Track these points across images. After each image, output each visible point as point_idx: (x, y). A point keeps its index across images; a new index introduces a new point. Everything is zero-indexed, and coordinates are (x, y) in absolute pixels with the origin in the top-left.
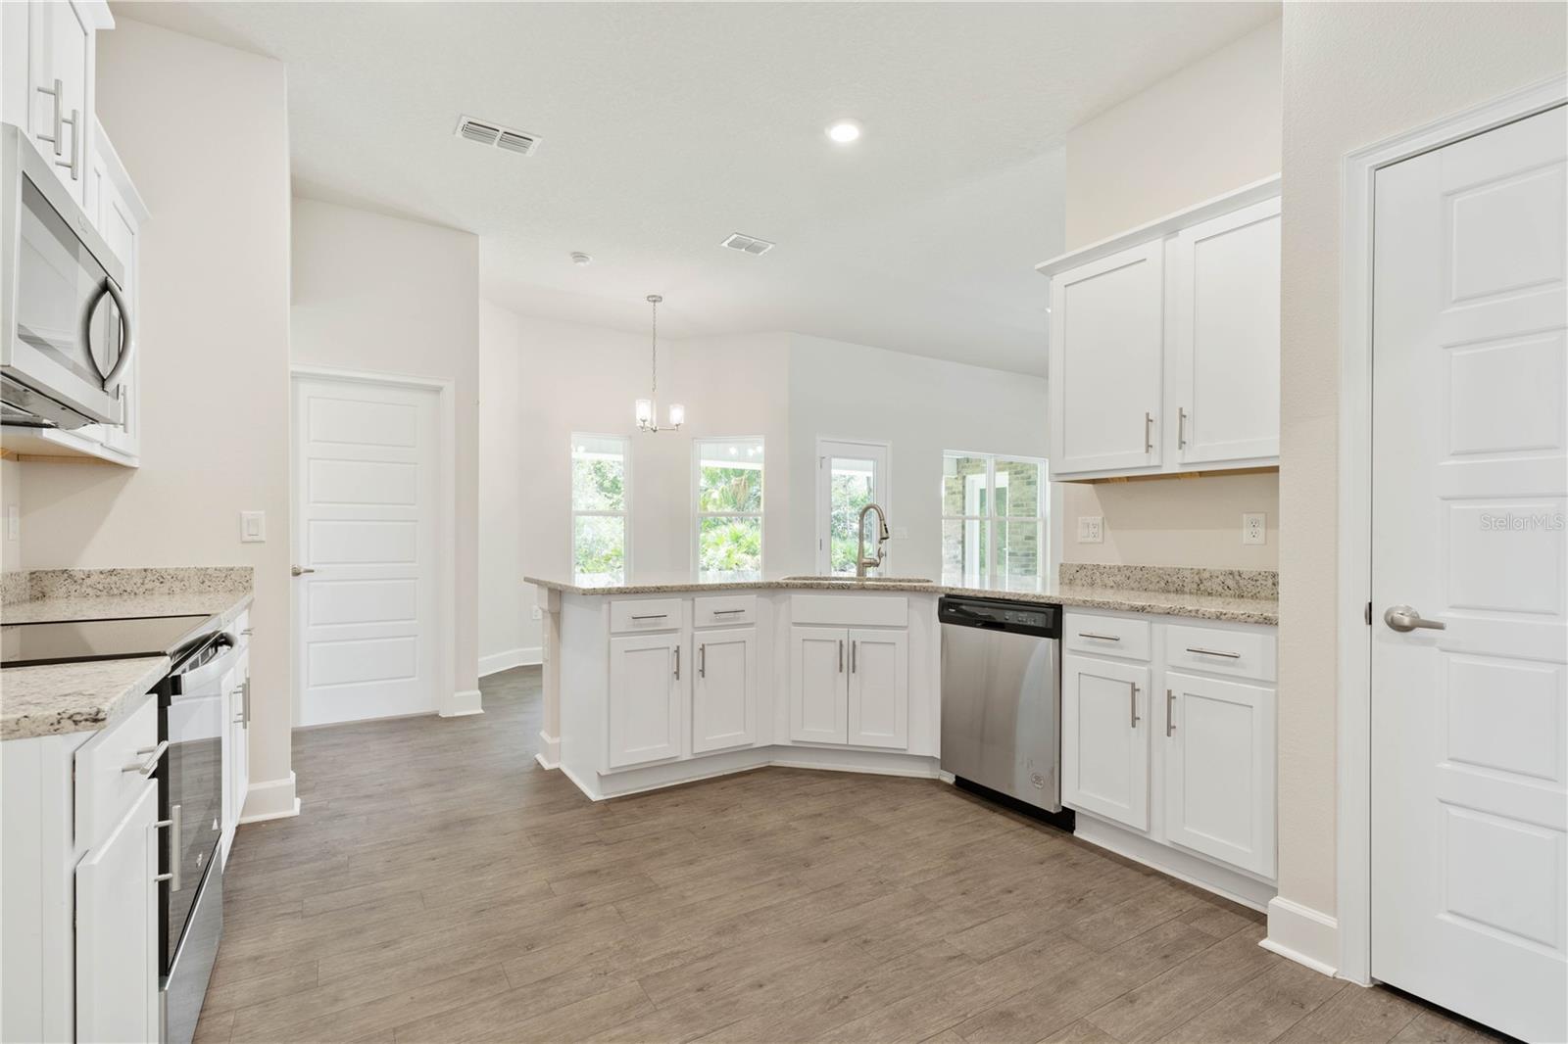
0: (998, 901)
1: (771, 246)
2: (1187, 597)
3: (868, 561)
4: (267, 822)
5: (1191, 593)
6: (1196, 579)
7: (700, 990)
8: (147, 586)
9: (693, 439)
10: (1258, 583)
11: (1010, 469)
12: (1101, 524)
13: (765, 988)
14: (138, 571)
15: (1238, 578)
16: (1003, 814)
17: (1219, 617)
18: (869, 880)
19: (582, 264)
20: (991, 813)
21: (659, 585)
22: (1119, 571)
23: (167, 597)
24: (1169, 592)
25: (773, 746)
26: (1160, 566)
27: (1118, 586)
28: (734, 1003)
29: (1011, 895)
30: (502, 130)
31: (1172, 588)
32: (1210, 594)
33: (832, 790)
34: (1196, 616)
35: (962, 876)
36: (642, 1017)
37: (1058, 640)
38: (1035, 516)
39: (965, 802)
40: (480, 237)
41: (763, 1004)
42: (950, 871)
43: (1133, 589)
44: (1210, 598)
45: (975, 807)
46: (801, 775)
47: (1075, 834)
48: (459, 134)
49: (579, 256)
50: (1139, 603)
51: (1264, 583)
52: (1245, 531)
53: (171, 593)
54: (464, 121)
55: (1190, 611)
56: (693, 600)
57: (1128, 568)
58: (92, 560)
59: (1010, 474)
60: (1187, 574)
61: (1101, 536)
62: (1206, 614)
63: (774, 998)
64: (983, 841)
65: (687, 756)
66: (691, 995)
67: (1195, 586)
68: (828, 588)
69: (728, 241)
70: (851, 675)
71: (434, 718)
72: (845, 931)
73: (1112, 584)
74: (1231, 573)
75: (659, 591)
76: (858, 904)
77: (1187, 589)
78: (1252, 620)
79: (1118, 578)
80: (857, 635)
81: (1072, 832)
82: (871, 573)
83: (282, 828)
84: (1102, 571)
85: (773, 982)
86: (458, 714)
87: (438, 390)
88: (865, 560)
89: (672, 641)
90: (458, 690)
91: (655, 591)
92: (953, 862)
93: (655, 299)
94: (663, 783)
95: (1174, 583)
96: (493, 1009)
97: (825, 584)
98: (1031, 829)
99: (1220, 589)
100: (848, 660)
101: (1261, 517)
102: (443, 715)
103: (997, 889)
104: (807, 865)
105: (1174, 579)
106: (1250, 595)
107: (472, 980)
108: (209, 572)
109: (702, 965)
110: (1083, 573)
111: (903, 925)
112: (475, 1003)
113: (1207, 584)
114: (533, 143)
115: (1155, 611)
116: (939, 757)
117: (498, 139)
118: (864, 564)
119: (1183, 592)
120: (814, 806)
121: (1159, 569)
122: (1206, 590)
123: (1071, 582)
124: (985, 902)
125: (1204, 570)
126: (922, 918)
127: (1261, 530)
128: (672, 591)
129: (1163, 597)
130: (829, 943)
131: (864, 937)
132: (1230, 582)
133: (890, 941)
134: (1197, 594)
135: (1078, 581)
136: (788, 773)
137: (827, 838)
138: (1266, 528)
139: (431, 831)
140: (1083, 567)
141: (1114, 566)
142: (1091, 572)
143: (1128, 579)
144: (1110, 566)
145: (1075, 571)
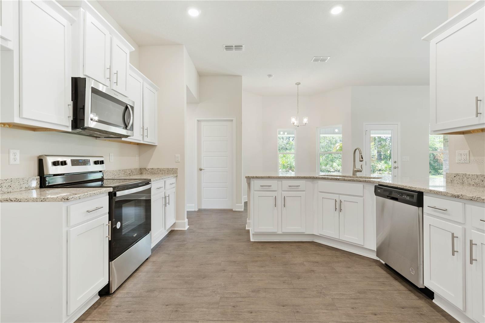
0: (367, 317)
1: (329, 58)
3: (357, 170)
4: (179, 230)
7: (234, 307)
8: (158, 172)
9: (317, 128)
12: (468, 154)
13: (252, 314)
14: (157, 169)
16: (400, 282)
18: (317, 291)
19: (271, 78)
20: (394, 280)
21: (269, 176)
22: (477, 177)
23: (161, 175)
25: (313, 234)
28: (239, 315)
29: (376, 316)
30: (234, 46)
33: (329, 255)
35: (358, 301)
36: (213, 308)
37: (421, 208)
39: (385, 272)
40: (243, 77)
41: (247, 319)
42: (354, 297)
45: (388, 275)
46: (322, 247)
47: (434, 301)
48: (225, 50)
49: (270, 76)
53: (162, 174)
54: (224, 46)
56: (282, 181)
57: (482, 176)
58: (149, 166)
61: (468, 160)
63: (252, 318)
64: (380, 290)
65: (280, 232)
66: (230, 307)
68: (331, 179)
69: (313, 60)
70: (340, 212)
71: (231, 210)
72: (293, 305)
75: (269, 178)
76: (306, 298)
80: (343, 198)
81: (432, 300)
82: (358, 174)
83: (182, 232)
84: (468, 177)
85: (256, 313)
86: (237, 210)
87: (232, 121)
88: (355, 169)
89: (274, 194)
90: (237, 203)
91: (268, 178)
92: (358, 294)
93: (298, 84)
94: (274, 240)
96: (184, 291)
97: (330, 178)
98: (410, 292)
100: (339, 207)
102: (233, 210)
103: (371, 311)
104: (299, 278)
107: (186, 282)
108: (169, 169)
109: (240, 299)
111: (317, 311)
112: (182, 288)
114: (243, 47)
115: (464, 198)
116: (376, 250)
117: (234, 48)
118: (355, 171)
120: (318, 259)
123: (452, 181)
124: (360, 315)
126: (326, 311)
128: (273, 178)
130: (285, 307)
131: (298, 310)
133: (306, 315)
135: (455, 182)
136: (317, 245)
137: (313, 271)
139: (207, 240)
140: (457, 175)
141: (475, 175)
142: (461, 177)
143: (482, 181)
144: (472, 174)
145: (453, 176)
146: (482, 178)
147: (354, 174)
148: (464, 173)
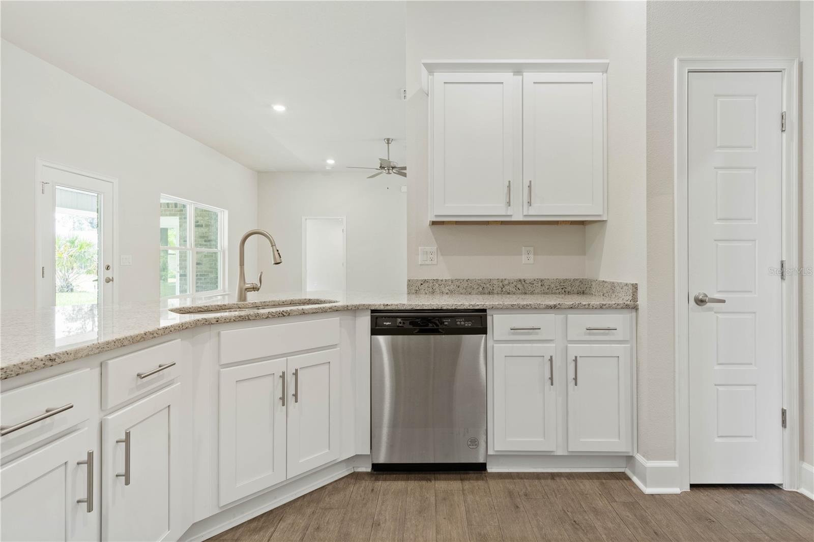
2: (496, 296)
3: (250, 286)
5: (498, 293)
6: (501, 284)
10: (534, 285)
11: (180, 215)
12: (436, 252)
15: (523, 283)
17: (602, 307)
22: (452, 282)
24: (484, 294)
26: (479, 278)
27: (451, 292)
31: (486, 291)
32: (509, 293)
34: (589, 308)
38: (216, 247)
43: (461, 294)
44: (509, 295)
50: (552, 303)
51: (537, 285)
52: (523, 256)
55: (585, 305)
57: (458, 280)
59: (180, 219)
60: (495, 282)
61: (436, 260)
62: (594, 306)
67: (500, 289)
73: (448, 292)
74: (520, 280)
77: (495, 291)
78: (620, 307)
79: (452, 287)
81: (487, 471)
84: (440, 283)
95: (487, 288)
99: (514, 290)
101: (532, 249)
105: (488, 285)
106: (530, 292)
110: (426, 285)
113: (507, 287)
119: (493, 293)
121: (478, 280)
122: (506, 291)
123: (417, 292)
125: (505, 279)
127: (532, 256)
129: (481, 297)
132: (519, 286)
134: (501, 293)
135: (422, 291)
138: (534, 255)
140: (425, 281)
141: (449, 280)
142: (432, 284)
143: (458, 287)
144: (446, 280)
145: (419, 284)
146: (458, 284)
147: (242, 297)
148: (434, 279)
